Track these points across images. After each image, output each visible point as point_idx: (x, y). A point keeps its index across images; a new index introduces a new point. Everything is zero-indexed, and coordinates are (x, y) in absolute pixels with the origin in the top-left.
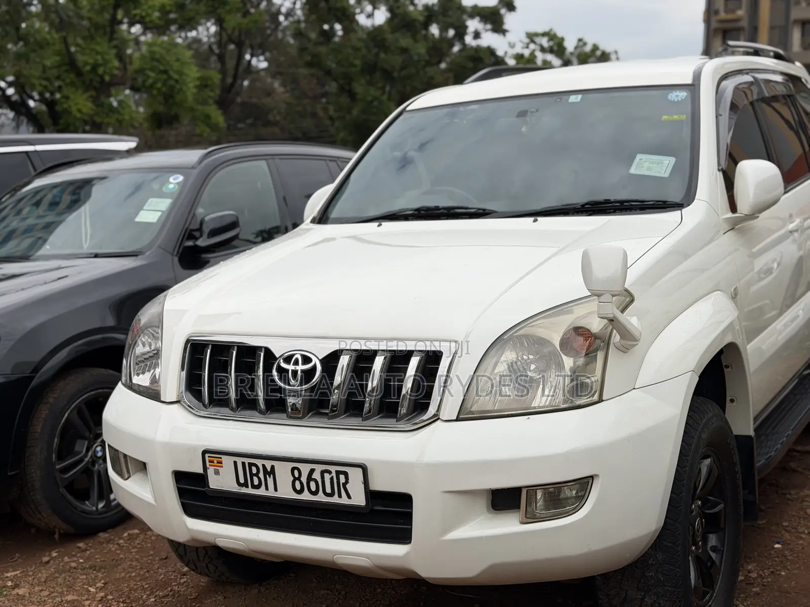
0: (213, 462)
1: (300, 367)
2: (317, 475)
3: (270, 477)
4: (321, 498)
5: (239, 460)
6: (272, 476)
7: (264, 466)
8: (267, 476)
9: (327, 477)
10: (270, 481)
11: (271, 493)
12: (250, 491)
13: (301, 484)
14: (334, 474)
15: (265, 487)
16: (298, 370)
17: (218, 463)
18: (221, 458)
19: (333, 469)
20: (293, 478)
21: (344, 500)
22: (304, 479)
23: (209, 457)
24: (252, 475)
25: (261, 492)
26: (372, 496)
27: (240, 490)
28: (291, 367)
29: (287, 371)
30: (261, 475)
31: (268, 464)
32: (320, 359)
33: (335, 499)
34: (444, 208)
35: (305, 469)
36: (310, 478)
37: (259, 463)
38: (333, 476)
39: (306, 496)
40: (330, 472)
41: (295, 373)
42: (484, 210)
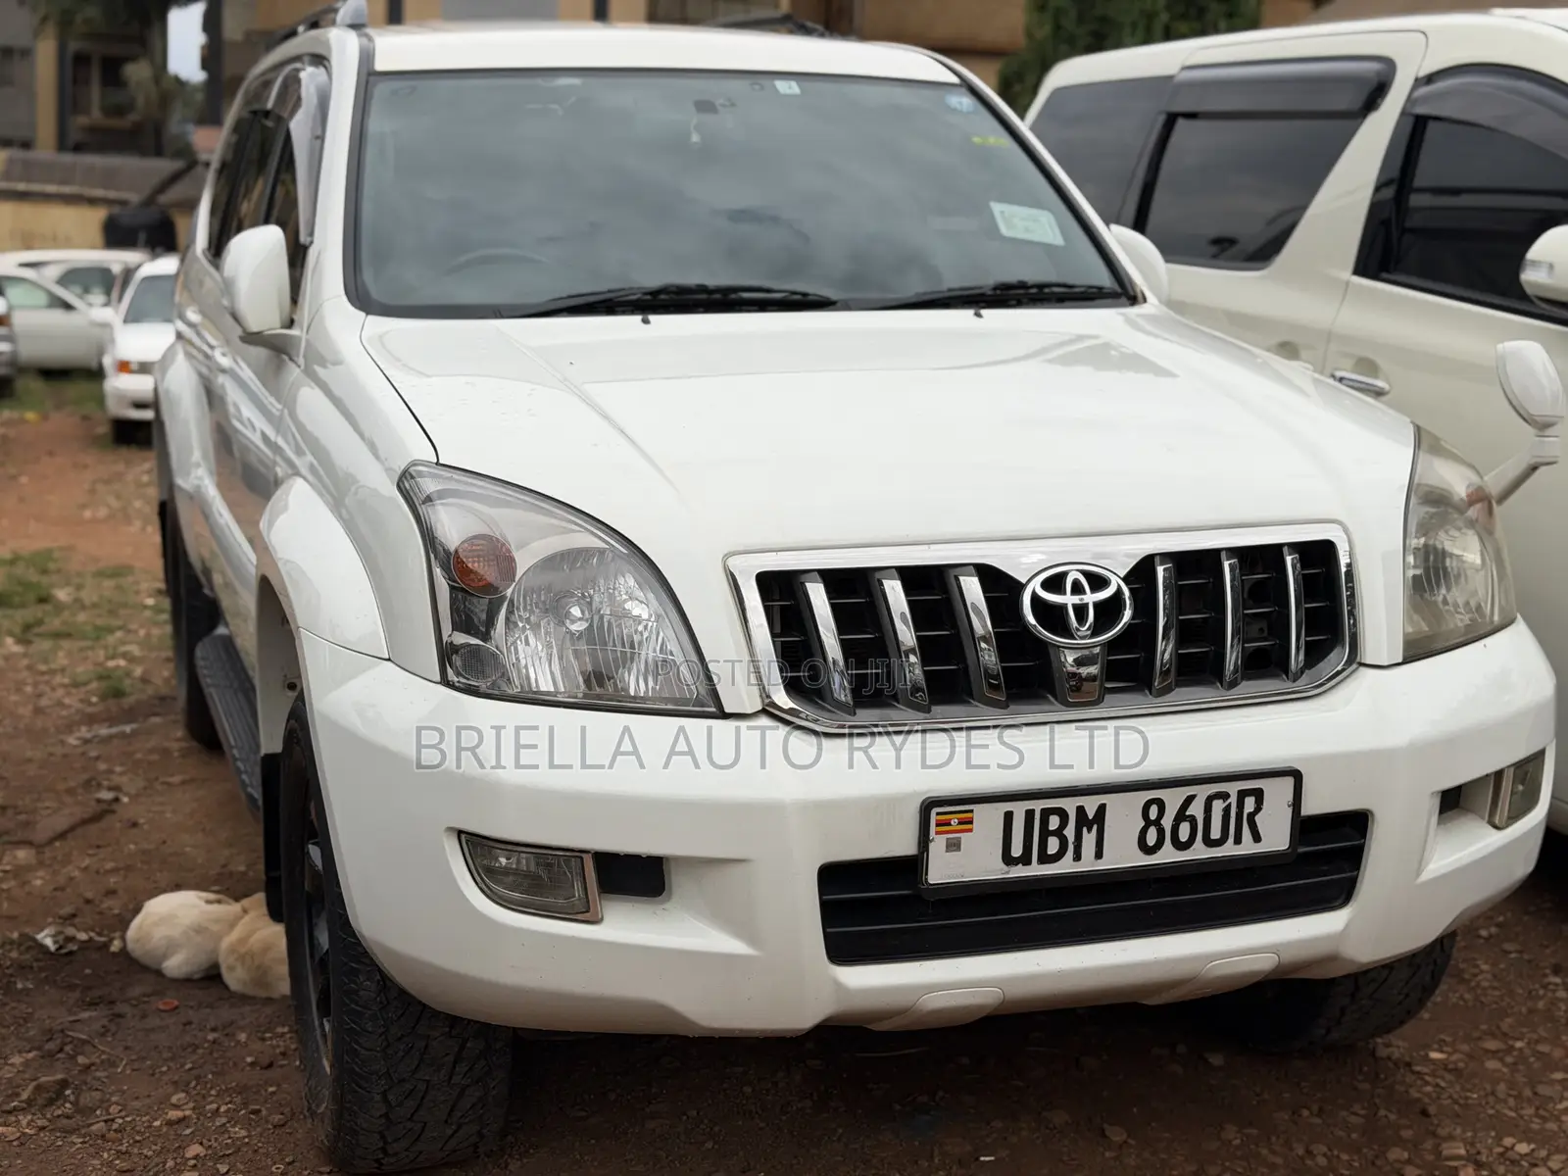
0: (949, 824)
1: (1091, 598)
2: (1196, 810)
3: (1089, 831)
4: (1199, 852)
5: (1019, 809)
6: (1095, 827)
7: (1081, 810)
8: (1085, 829)
9: (1218, 806)
10: (1089, 839)
11: (1088, 864)
12: (1036, 870)
13: (1161, 832)
14: (1233, 800)
15: (1075, 853)
16: (1088, 604)
17: (960, 823)
18: (972, 811)
19: (1233, 788)
20: (1142, 824)
21: (1248, 847)
22: (1167, 822)
23: (938, 814)
24: (1045, 833)
25: (1066, 866)
26: (1305, 827)
27: (1008, 873)
28: (1069, 599)
29: (1063, 608)
30: (1070, 832)
31: (1091, 805)
32: (1122, 576)
33: (1229, 850)
34: (718, 290)
35: (1173, 799)
36: (1181, 816)
37: (1070, 805)
38: (1230, 804)
39: (1168, 855)
40: (1225, 796)
41: (1081, 611)
42: (805, 295)
